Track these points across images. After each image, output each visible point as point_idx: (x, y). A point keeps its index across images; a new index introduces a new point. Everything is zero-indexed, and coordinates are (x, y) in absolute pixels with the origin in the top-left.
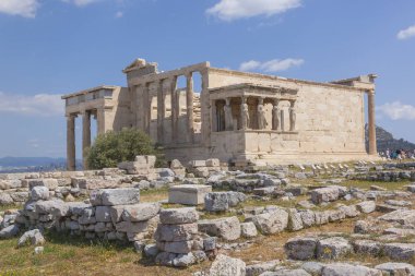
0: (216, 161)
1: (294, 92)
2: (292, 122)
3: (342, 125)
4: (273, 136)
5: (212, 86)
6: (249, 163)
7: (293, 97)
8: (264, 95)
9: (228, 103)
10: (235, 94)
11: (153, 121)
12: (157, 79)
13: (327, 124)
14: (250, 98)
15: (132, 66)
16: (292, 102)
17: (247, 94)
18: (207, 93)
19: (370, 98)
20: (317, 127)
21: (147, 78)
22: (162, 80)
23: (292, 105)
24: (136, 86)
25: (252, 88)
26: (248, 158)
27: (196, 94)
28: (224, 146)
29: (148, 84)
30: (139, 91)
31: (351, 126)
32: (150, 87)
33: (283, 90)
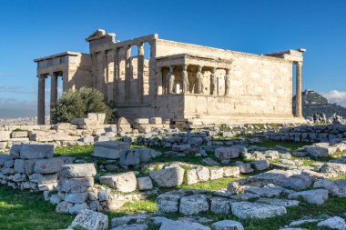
0: (158, 120)
1: (229, 62)
2: (226, 87)
3: (272, 91)
4: (210, 99)
5: (158, 55)
6: (187, 122)
7: (228, 66)
8: (202, 64)
9: (171, 70)
10: (177, 63)
11: (110, 84)
12: (114, 47)
13: (259, 90)
14: (190, 66)
15: (95, 35)
16: (227, 70)
17: (188, 62)
19: (297, 68)
20: (250, 92)
21: (106, 47)
22: (119, 48)
23: (227, 74)
24: (97, 53)
25: (192, 57)
26: (185, 117)
28: (167, 106)
29: (107, 51)
30: (100, 57)
31: (280, 92)
32: (109, 54)
33: (220, 60)
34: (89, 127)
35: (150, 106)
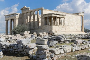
0: (45, 33)
2: (64, 23)
3: (76, 24)
4: (59, 26)
5: (44, 14)
6: (53, 34)
7: (64, 17)
8: (57, 16)
9: (48, 18)
10: (50, 16)
11: (28, 22)
12: (29, 11)
13: (72, 24)
14: (54, 17)
15: (23, 8)
16: (64, 18)
17: (53, 15)
18: (43, 15)
19: (82, 18)
20: (70, 25)
21: (27, 11)
22: (31, 12)
23: (64, 19)
24: (24, 13)
25: (54, 14)
26: (53, 32)
27: (40, 16)
28: (47, 29)
29: (27, 13)
30: (25, 15)
31: (78, 25)
32: (28, 14)
33: (62, 15)
34: (26, 35)
35: (41, 29)
